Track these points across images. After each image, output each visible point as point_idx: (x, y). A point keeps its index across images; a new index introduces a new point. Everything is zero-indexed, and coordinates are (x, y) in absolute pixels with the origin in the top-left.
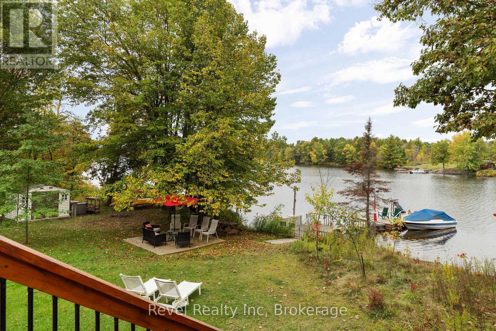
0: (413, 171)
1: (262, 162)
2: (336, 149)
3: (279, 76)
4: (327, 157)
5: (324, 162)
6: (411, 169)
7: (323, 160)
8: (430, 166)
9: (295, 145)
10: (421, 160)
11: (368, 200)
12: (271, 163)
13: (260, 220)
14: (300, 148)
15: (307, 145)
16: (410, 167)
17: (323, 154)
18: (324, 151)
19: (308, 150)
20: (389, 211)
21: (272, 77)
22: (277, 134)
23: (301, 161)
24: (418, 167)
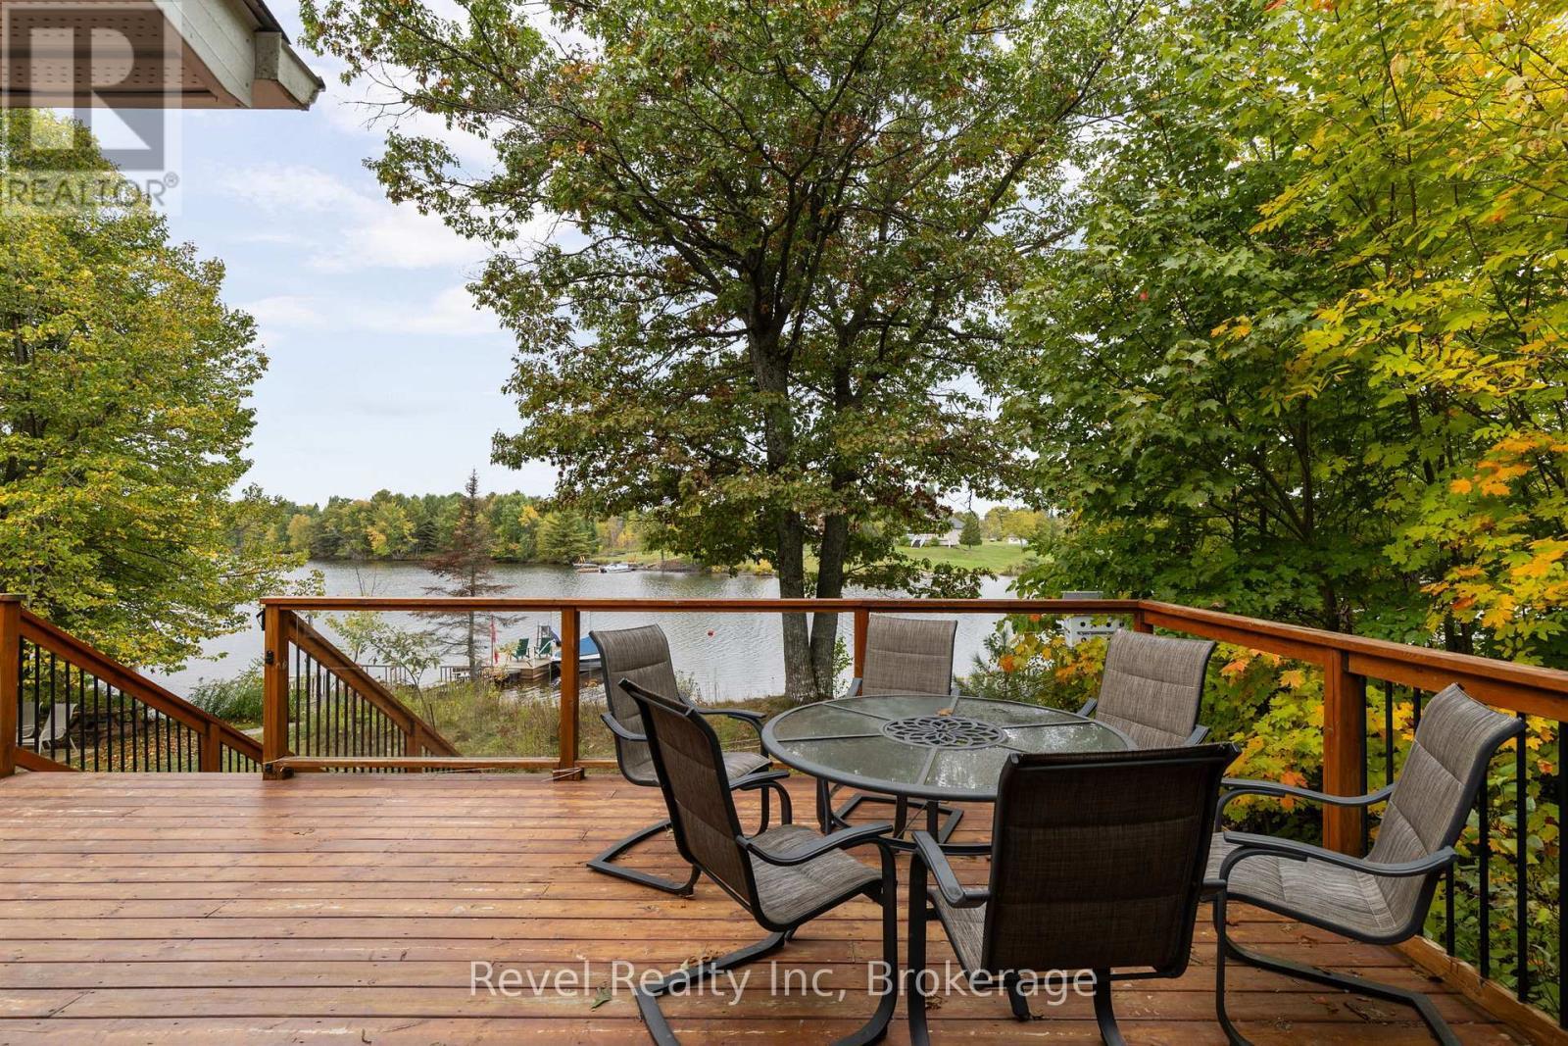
0: (606, 568)
1: (214, 557)
2: (439, 521)
3: (263, 361)
4: (416, 541)
5: (408, 553)
6: (606, 563)
7: (405, 549)
8: (641, 557)
9: (321, 509)
10: (627, 544)
11: (472, 623)
12: (241, 559)
13: (209, 692)
14: (339, 517)
15: (360, 511)
16: (605, 559)
17: (406, 532)
18: (409, 527)
19: (363, 523)
20: (531, 646)
21: (242, 361)
22: (260, 491)
23: (341, 553)
24: (618, 558)
